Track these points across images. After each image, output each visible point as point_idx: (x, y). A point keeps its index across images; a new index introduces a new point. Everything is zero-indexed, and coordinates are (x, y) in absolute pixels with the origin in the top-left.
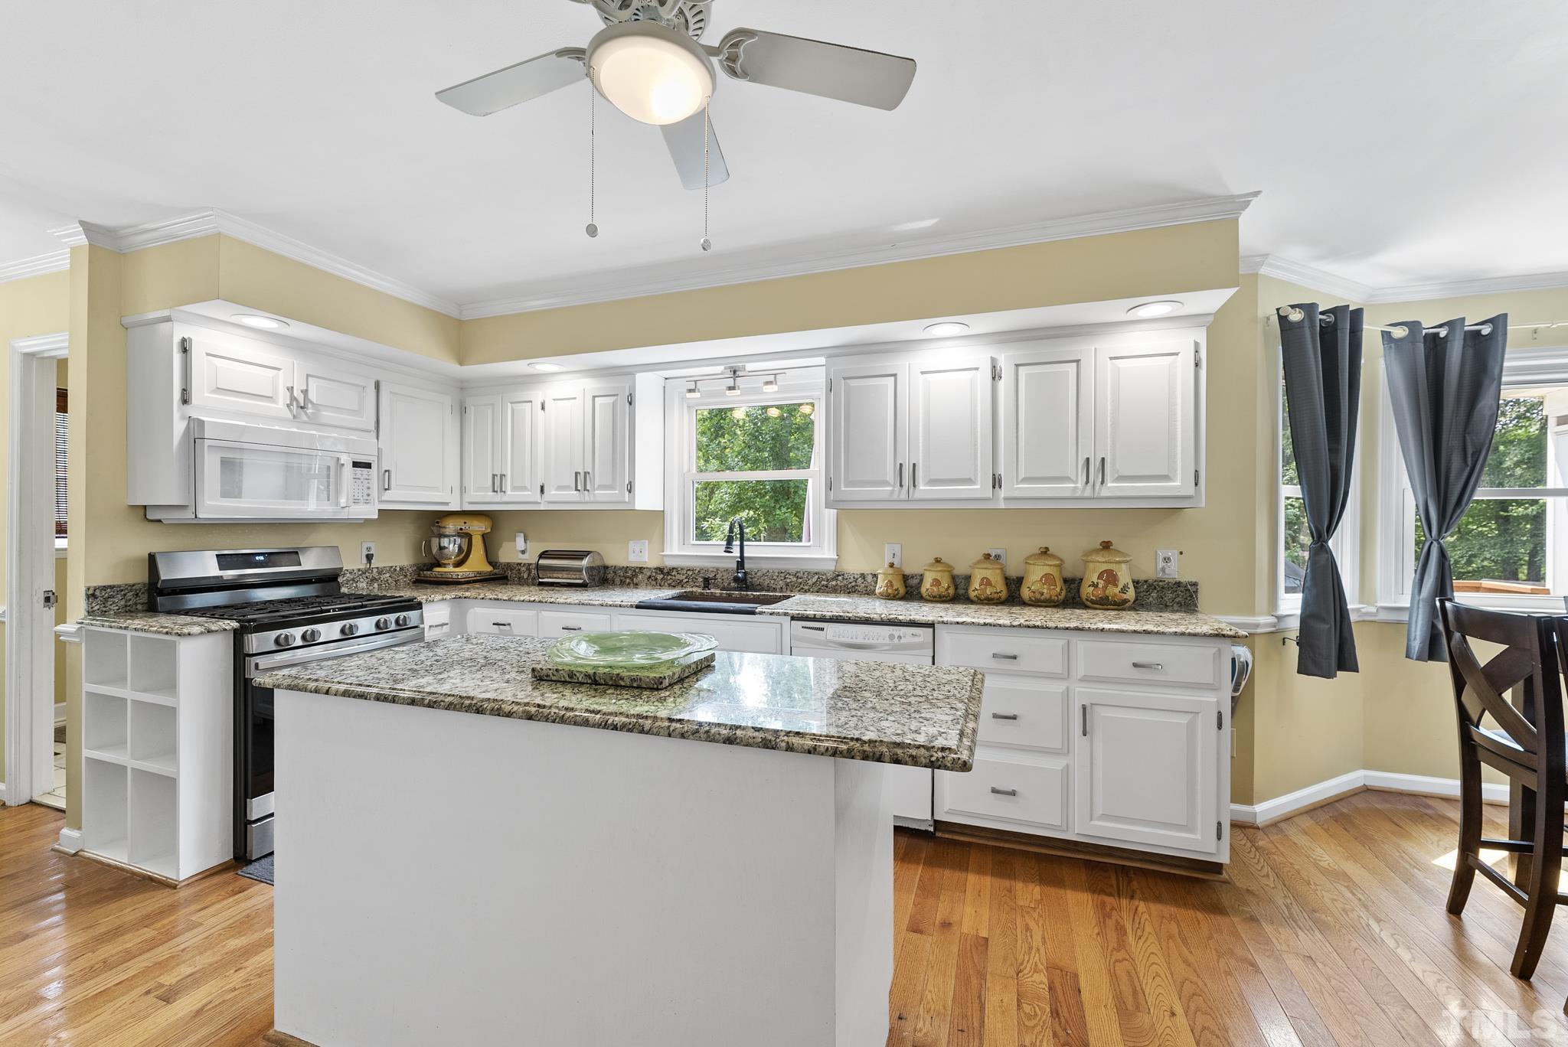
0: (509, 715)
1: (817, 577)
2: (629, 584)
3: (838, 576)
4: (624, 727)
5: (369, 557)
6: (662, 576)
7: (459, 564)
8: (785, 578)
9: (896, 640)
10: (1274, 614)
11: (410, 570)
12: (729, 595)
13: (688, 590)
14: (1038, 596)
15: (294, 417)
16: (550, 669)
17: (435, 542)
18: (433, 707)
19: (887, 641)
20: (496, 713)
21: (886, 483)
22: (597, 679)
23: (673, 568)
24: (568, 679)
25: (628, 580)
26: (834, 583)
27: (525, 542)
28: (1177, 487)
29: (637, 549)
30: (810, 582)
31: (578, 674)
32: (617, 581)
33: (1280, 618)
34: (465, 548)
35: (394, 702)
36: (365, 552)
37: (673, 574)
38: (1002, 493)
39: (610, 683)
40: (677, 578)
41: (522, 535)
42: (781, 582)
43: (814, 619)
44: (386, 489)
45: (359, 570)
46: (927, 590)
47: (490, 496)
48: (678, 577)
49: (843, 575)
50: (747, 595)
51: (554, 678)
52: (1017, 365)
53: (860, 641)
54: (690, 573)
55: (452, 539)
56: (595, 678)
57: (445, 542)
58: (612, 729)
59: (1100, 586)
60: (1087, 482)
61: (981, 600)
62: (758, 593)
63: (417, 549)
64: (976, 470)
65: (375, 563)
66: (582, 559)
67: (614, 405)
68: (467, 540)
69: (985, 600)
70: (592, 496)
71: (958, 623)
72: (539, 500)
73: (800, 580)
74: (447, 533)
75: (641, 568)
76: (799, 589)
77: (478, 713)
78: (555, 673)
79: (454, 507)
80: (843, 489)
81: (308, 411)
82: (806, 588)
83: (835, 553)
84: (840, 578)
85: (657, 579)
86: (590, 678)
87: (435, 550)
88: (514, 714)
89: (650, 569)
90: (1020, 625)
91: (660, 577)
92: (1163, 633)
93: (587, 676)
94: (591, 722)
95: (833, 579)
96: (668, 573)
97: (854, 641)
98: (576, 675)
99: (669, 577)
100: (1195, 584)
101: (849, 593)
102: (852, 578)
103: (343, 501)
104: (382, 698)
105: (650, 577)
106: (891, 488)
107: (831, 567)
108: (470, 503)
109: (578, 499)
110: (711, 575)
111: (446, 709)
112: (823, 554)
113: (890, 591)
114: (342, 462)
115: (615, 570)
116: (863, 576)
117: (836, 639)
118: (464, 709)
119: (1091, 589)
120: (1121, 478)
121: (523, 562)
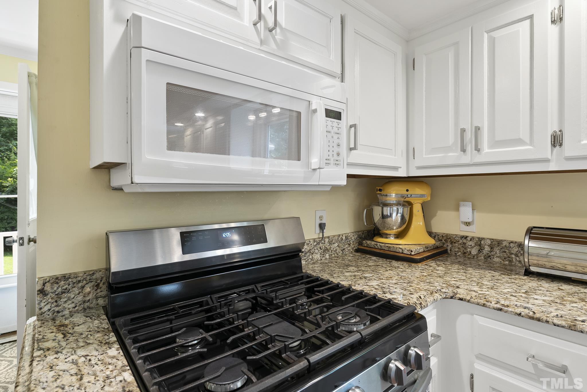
5: (322, 227)
7: (400, 235)
11: (353, 238)
15: (262, 42)
17: (377, 211)
27: (473, 213)
34: (407, 217)
36: (318, 222)
41: (471, 203)
44: (351, 149)
45: (314, 240)
55: (395, 208)
57: (387, 211)
63: (358, 216)
65: (327, 233)
68: (409, 209)
72: (549, 157)
74: (388, 202)
79: (402, 173)
81: (276, 37)
87: (377, 217)
103: (315, 161)
108: (419, 168)
114: (313, 107)
121: (470, 235)
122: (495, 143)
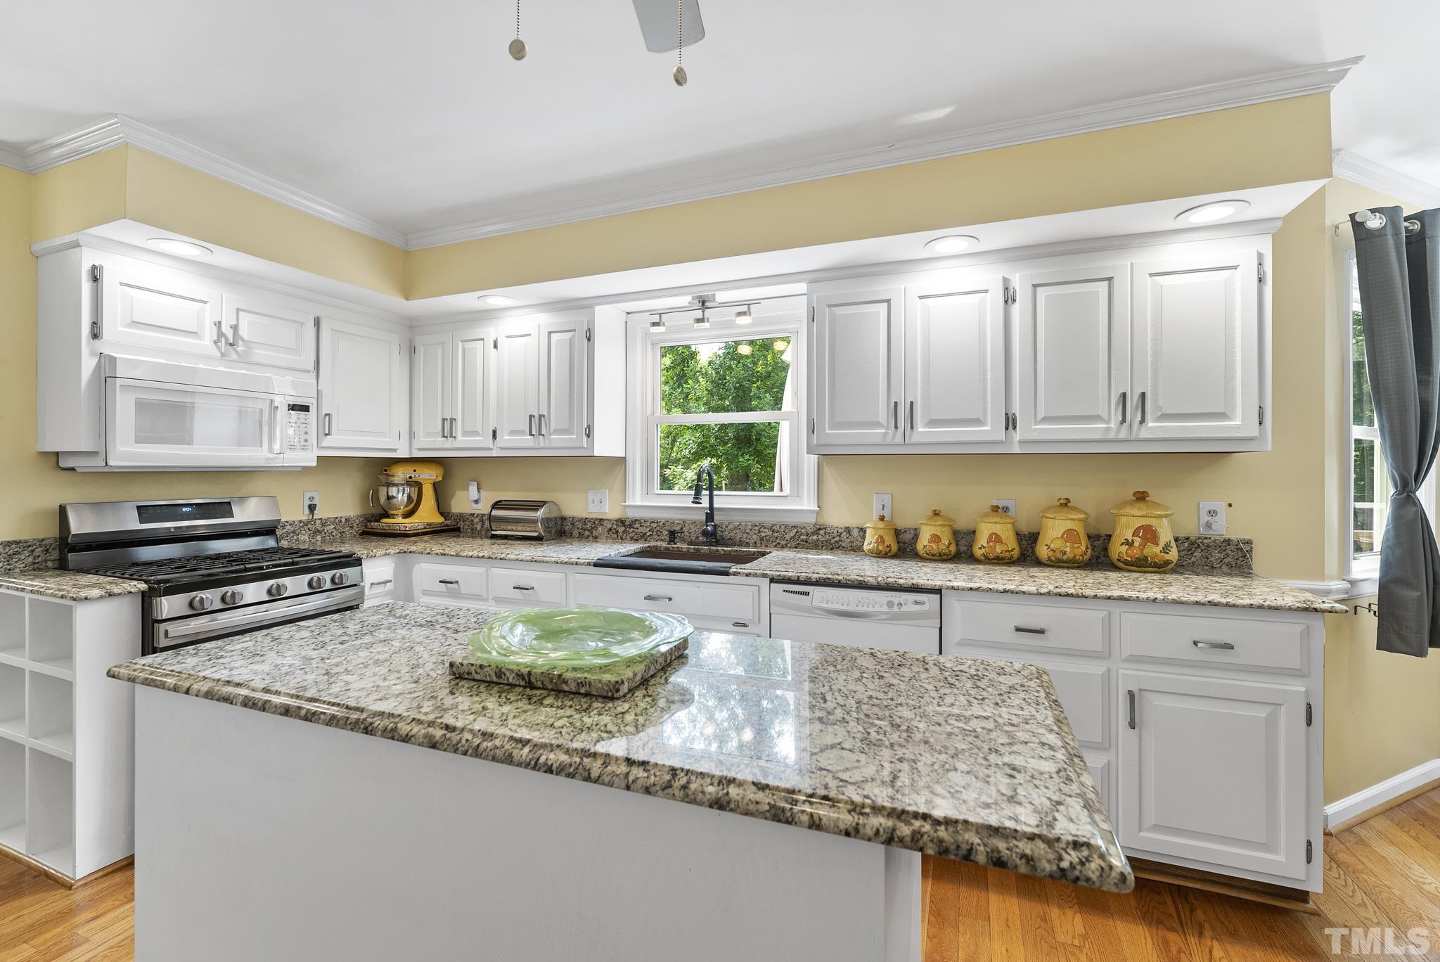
0: (406, 739)
1: (796, 530)
2: (588, 537)
3: (820, 529)
4: (562, 770)
5: (312, 508)
6: (623, 529)
7: (408, 515)
8: (760, 532)
9: (896, 609)
10: (1347, 578)
11: (357, 521)
12: (698, 550)
13: (652, 544)
14: (1059, 555)
15: (223, 355)
16: (472, 665)
17: (383, 492)
18: (311, 721)
19: (885, 609)
20: (390, 735)
21: (877, 425)
22: (533, 680)
23: (636, 520)
24: (495, 679)
25: (587, 533)
26: (815, 538)
27: (478, 491)
28: (1237, 427)
29: (597, 500)
30: (788, 537)
31: (508, 674)
32: (576, 533)
33: (1353, 583)
34: (415, 497)
35: (264, 710)
36: (307, 503)
37: (636, 526)
38: (1017, 435)
39: (550, 687)
40: (640, 531)
41: (476, 483)
42: (755, 536)
43: (798, 582)
44: (326, 435)
45: (300, 521)
46: (925, 546)
47: (439, 442)
48: (641, 529)
49: (825, 529)
50: (718, 551)
51: (477, 677)
52: (1035, 286)
53: (852, 608)
54: (654, 525)
55: (401, 488)
56: (529, 679)
57: (393, 491)
58: (545, 772)
59: (1136, 544)
60: (1124, 421)
61: (989, 559)
62: (729, 549)
63: (364, 498)
64: (985, 410)
65: (318, 514)
66: (538, 510)
67: (571, 341)
68: (417, 489)
69: (994, 559)
70: (547, 441)
71: (971, 589)
72: (492, 447)
73: (776, 534)
74: (396, 482)
75: (601, 520)
76: (774, 544)
77: (366, 733)
78: (479, 670)
79: (403, 453)
80: (827, 431)
81: (238, 349)
82: (783, 542)
83: (816, 505)
84: (822, 532)
85: (618, 532)
86: (523, 679)
87: (383, 499)
88: (413, 739)
89: (611, 520)
90: (1049, 593)
91: (621, 529)
92: (1234, 606)
93: (520, 675)
94: (516, 759)
95: (813, 533)
96: (631, 526)
97: (844, 608)
98: (504, 674)
99: (631, 530)
100: (1249, 542)
101: (832, 549)
102: (835, 532)
103: (277, 447)
104: (250, 703)
105: (610, 529)
106: (883, 431)
107: (812, 519)
108: (420, 449)
109: (532, 445)
110: (677, 528)
111: (327, 725)
112: (802, 505)
113: (881, 548)
114: (276, 405)
115: (574, 521)
116: (848, 530)
117: (824, 605)
118: (349, 727)
119: (1125, 548)
120: (1165, 417)
121: (477, 512)
122: (465, 433)
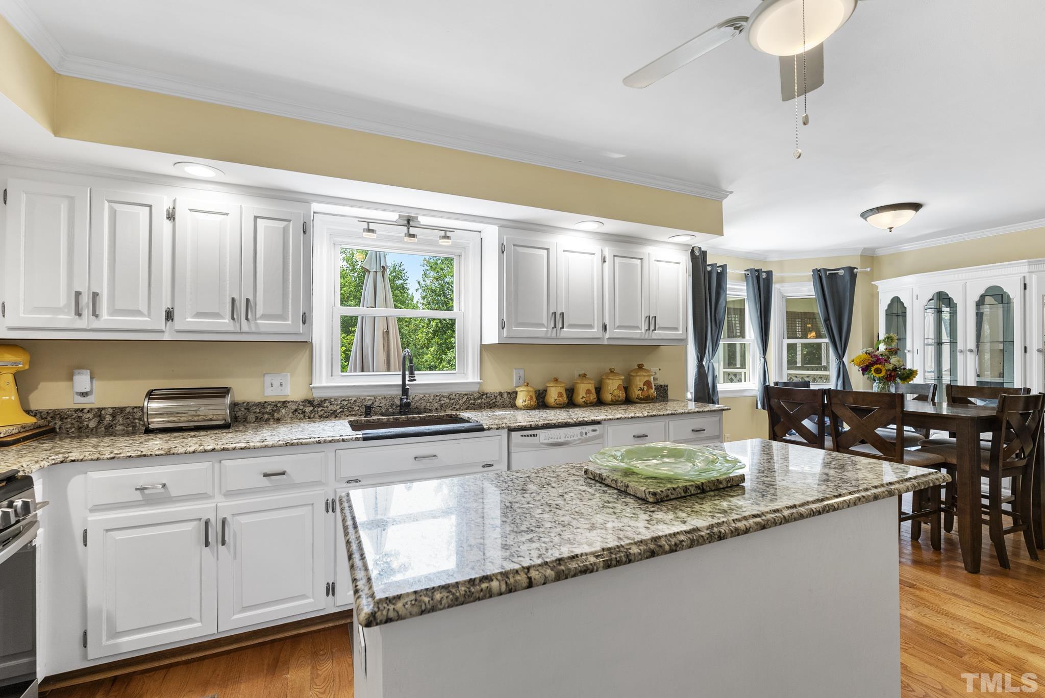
0: (747, 531)
1: (466, 397)
2: (268, 420)
3: (483, 395)
6: (311, 408)
8: (440, 400)
9: (584, 436)
12: (397, 419)
14: (617, 398)
16: (668, 490)
18: (676, 551)
19: (579, 437)
20: (736, 534)
21: (542, 325)
22: (705, 488)
23: (325, 400)
24: (683, 494)
25: (266, 416)
26: (479, 401)
27: (92, 381)
28: (680, 334)
29: (276, 384)
30: (461, 402)
31: (690, 488)
32: (251, 417)
35: (630, 561)
37: (325, 405)
38: (607, 335)
39: (713, 488)
40: (330, 409)
42: (436, 404)
43: (531, 428)
46: (555, 400)
47: (66, 319)
48: (331, 408)
49: (486, 394)
50: (414, 418)
51: (672, 497)
53: (563, 440)
54: (345, 403)
56: (703, 488)
59: (645, 389)
60: (648, 329)
61: (587, 404)
62: (424, 415)
64: (594, 320)
66: (224, 396)
67: (285, 231)
69: (590, 403)
70: (253, 326)
71: (618, 419)
72: (164, 329)
73: (452, 401)
75: (284, 402)
76: (451, 408)
77: (721, 540)
78: (673, 492)
80: (513, 328)
82: (458, 407)
83: (479, 378)
84: (484, 397)
85: (305, 412)
86: (700, 488)
88: (751, 529)
89: (296, 402)
91: (308, 409)
92: (704, 412)
93: (697, 487)
95: (478, 398)
96: (319, 405)
97: (559, 440)
98: (689, 489)
99: (320, 409)
100: (667, 386)
101: (491, 408)
102: (493, 396)
104: (614, 562)
105: (296, 410)
106: (545, 329)
107: (475, 389)
109: (231, 329)
110: (369, 403)
111: (690, 547)
112: (467, 379)
113: (532, 403)
115: (248, 407)
116: (501, 394)
117: (547, 441)
118: (707, 541)
119: (641, 391)
120: (662, 328)
121: (88, 406)
122: (114, 312)
